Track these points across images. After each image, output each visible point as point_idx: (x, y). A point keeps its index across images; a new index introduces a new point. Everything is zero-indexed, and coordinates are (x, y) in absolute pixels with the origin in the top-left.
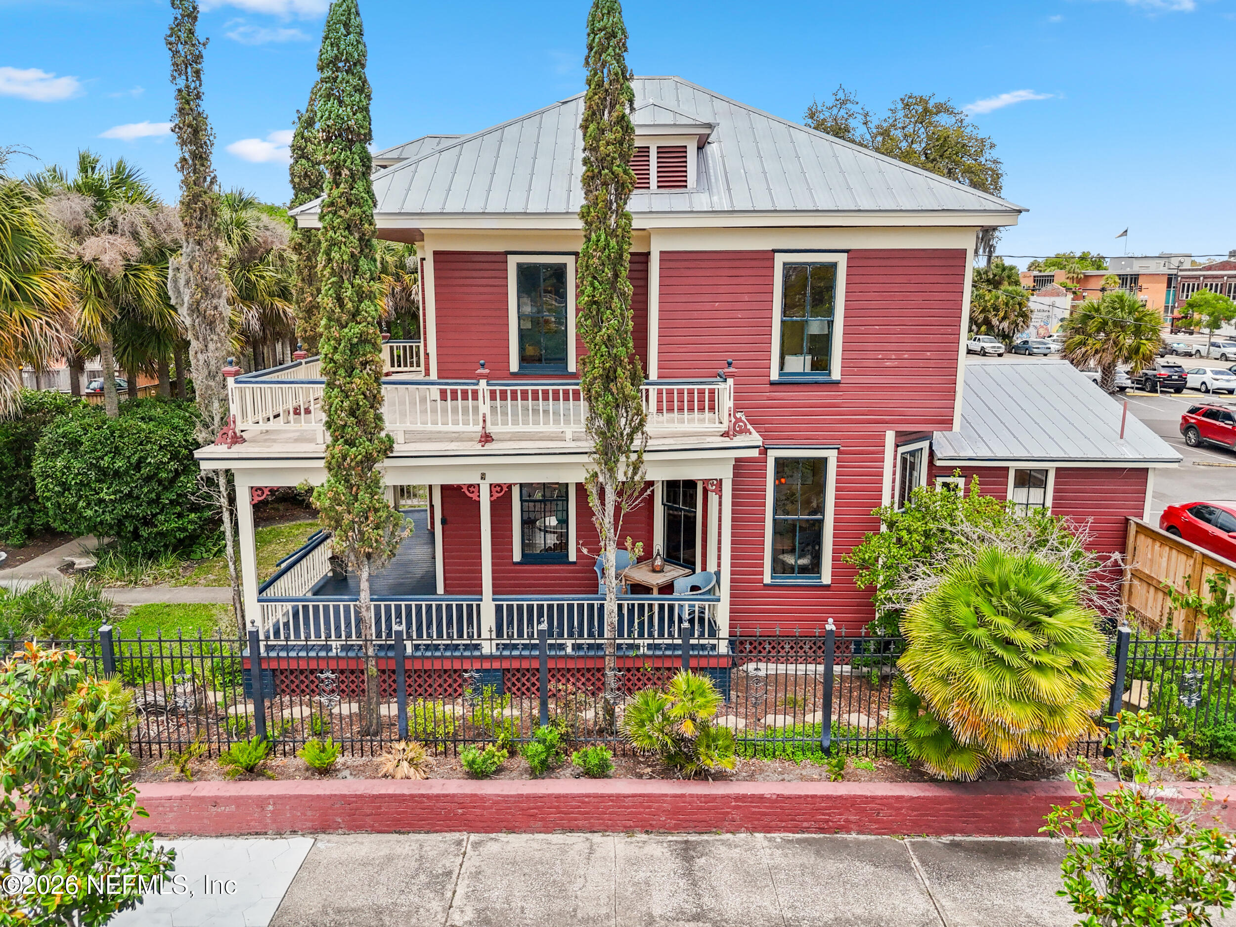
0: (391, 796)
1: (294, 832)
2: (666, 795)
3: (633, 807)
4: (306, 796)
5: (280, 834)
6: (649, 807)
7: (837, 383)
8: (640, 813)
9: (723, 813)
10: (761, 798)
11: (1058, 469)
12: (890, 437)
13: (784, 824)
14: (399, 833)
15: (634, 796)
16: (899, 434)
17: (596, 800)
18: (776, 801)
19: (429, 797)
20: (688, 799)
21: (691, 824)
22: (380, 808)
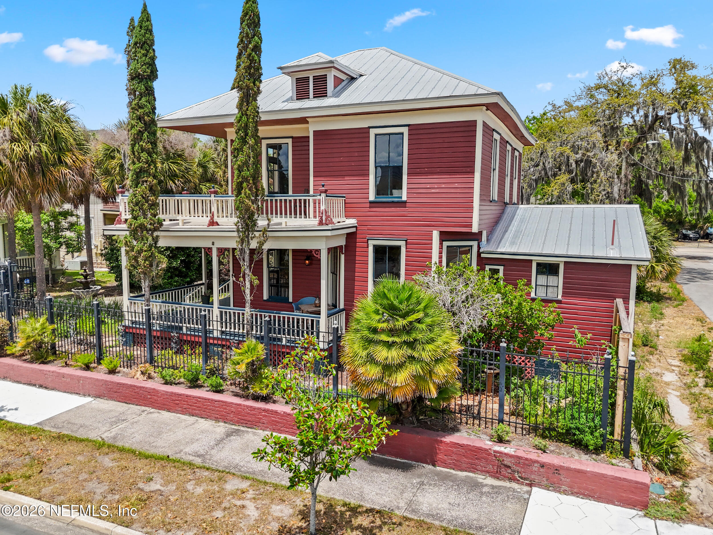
0: (124, 384)
1: (89, 395)
2: (232, 403)
3: (219, 407)
4: (94, 379)
5: (84, 395)
6: (225, 409)
7: (405, 202)
8: (222, 411)
9: (258, 418)
10: (276, 412)
11: (565, 262)
12: (436, 235)
13: (287, 430)
14: (126, 403)
15: (219, 401)
16: (442, 233)
17: (204, 401)
18: (282, 416)
19: (138, 387)
20: (243, 407)
21: (245, 422)
22: (119, 389)
